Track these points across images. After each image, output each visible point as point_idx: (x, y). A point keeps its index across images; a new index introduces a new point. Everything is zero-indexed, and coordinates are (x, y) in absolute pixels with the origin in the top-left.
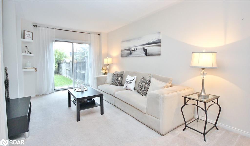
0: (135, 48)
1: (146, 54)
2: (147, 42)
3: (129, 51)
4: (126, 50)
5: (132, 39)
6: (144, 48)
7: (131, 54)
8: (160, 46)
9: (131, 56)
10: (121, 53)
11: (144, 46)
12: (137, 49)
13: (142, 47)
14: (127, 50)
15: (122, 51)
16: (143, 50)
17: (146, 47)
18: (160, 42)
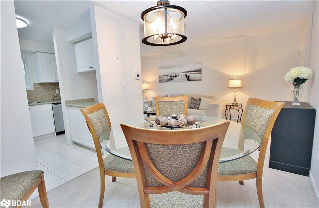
0: (177, 74)
1: (189, 80)
2: (190, 70)
3: (170, 77)
4: (165, 76)
5: (172, 67)
6: (186, 75)
7: (171, 79)
8: (201, 73)
9: (172, 81)
10: (159, 79)
11: (186, 73)
12: (178, 75)
13: (184, 74)
14: (167, 76)
15: (159, 77)
16: (185, 76)
17: (188, 74)
18: (201, 71)
